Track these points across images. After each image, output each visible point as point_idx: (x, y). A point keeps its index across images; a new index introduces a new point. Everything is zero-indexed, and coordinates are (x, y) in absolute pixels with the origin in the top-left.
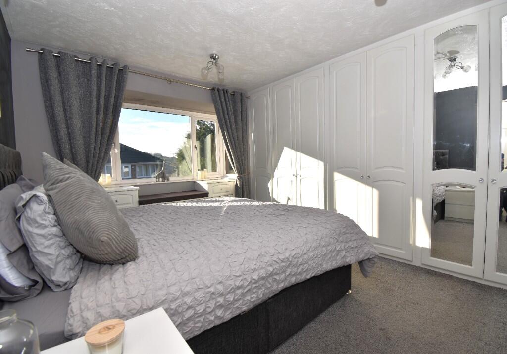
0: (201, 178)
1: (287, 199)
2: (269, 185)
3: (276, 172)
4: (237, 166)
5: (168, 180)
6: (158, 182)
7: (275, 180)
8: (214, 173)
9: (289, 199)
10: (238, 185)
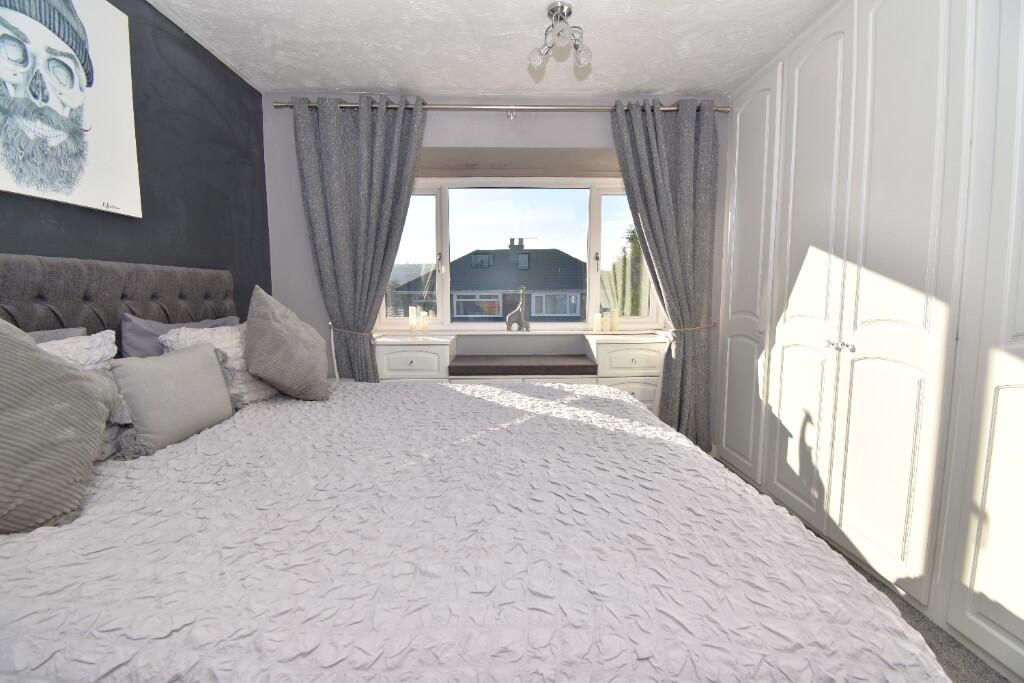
0: (602, 330)
1: (802, 416)
2: (761, 361)
3: (780, 328)
4: (669, 306)
5: (528, 330)
6: (509, 333)
7: (776, 352)
8: (635, 319)
9: (808, 418)
10: (673, 355)
